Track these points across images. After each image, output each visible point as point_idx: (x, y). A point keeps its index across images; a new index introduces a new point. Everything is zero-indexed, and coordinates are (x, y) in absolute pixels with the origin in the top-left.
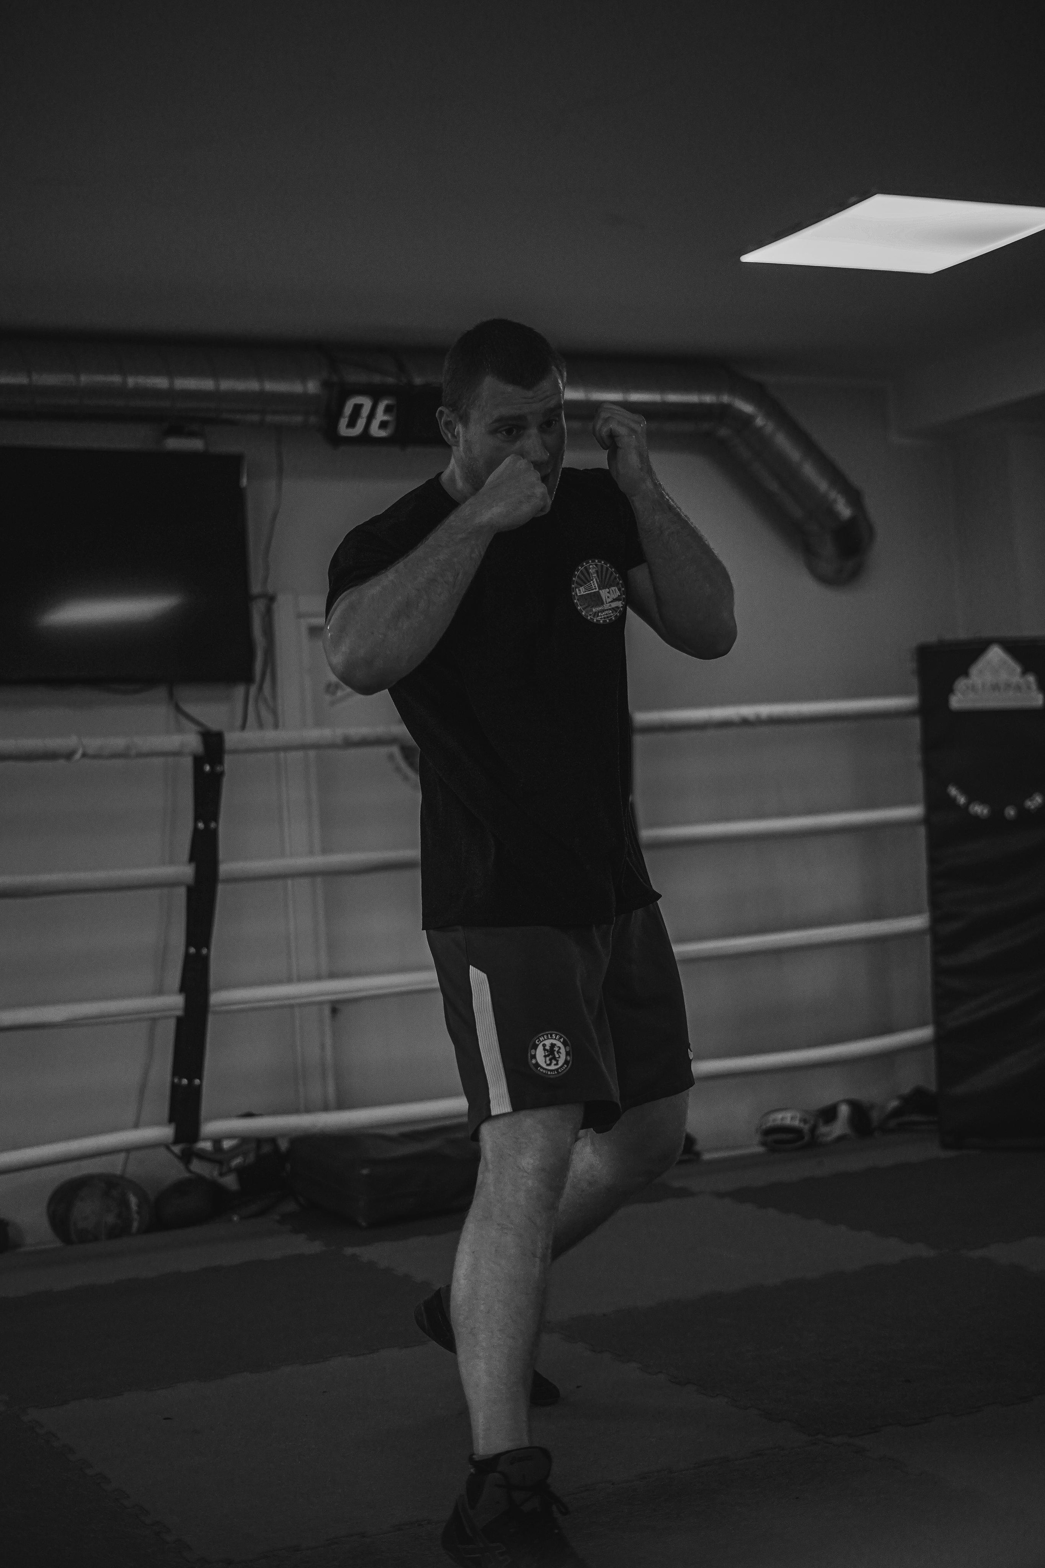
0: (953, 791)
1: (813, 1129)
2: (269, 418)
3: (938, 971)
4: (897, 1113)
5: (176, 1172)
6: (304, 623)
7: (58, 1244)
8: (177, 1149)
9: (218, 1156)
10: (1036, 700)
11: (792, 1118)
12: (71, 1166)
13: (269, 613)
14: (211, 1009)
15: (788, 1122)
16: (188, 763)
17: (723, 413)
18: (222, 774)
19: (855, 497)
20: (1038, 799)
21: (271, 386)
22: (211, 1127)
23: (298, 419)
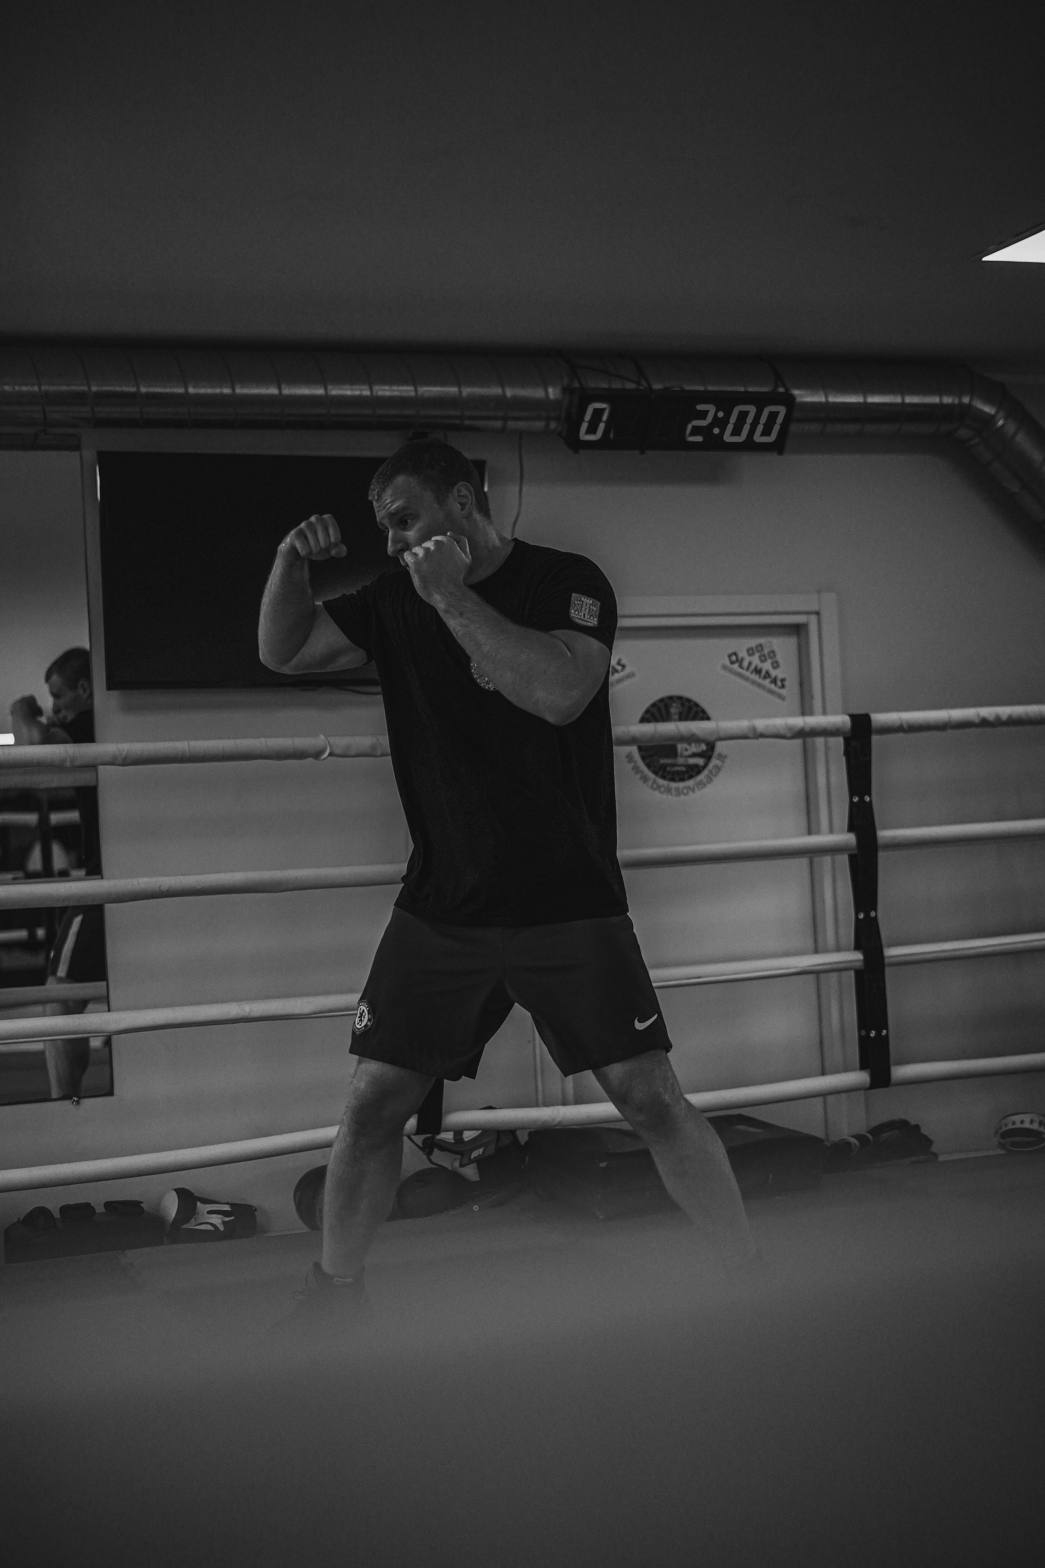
2: (511, 424)
5: (420, 1161)
7: (304, 1230)
8: (419, 1139)
9: (459, 1148)
11: (1032, 1122)
15: (1027, 1125)
17: (963, 413)
22: (455, 1118)
23: (539, 425)
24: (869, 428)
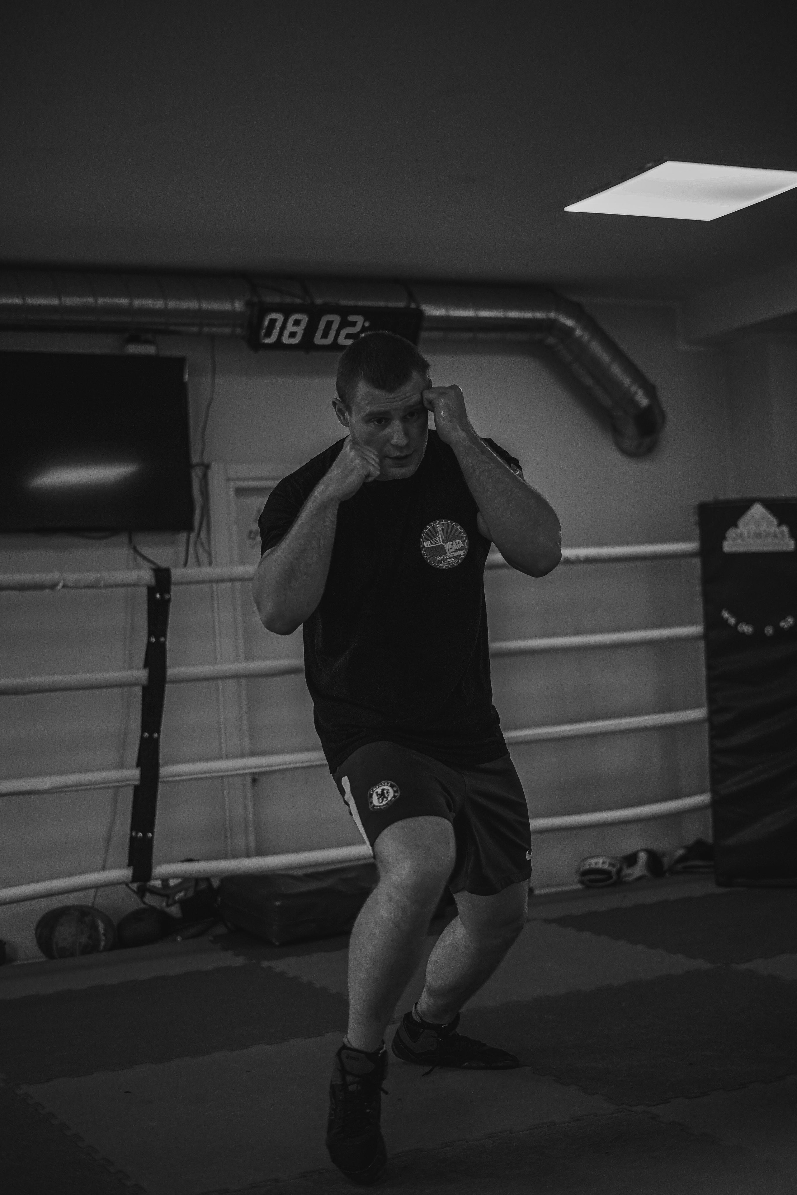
0: (725, 614)
1: (619, 871)
2: (206, 330)
3: (714, 751)
4: (682, 859)
5: (134, 903)
6: (232, 484)
7: (43, 959)
8: (134, 886)
9: (166, 892)
10: (789, 545)
11: (603, 863)
12: (54, 899)
13: (205, 478)
14: (160, 780)
15: (600, 866)
16: (144, 591)
17: (550, 326)
18: (169, 600)
19: (651, 391)
20: (790, 621)
21: (206, 305)
22: (161, 870)
23: (227, 330)
24: (481, 336)
